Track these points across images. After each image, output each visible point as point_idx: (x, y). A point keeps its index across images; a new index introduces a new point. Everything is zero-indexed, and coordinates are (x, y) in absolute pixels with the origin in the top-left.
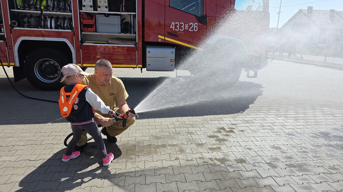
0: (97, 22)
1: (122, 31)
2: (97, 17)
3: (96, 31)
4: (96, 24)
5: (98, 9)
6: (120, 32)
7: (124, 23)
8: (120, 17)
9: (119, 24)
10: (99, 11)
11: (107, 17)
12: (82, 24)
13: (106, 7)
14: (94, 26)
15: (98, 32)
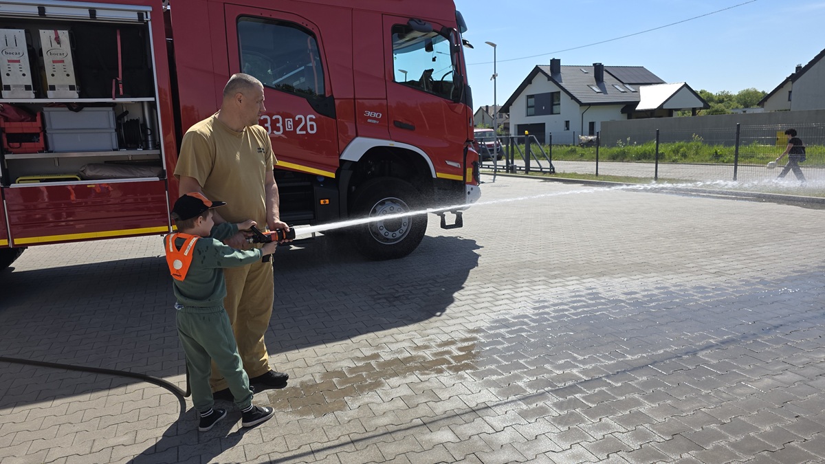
0: (48, 127)
1: (122, 144)
2: (46, 114)
3: (46, 149)
4: (45, 132)
5: (50, 93)
6: (115, 148)
7: (124, 124)
8: (114, 110)
9: (110, 128)
10: (52, 97)
11: (77, 112)
12: (4, 134)
13: (71, 88)
14: (40, 138)
15: (51, 152)
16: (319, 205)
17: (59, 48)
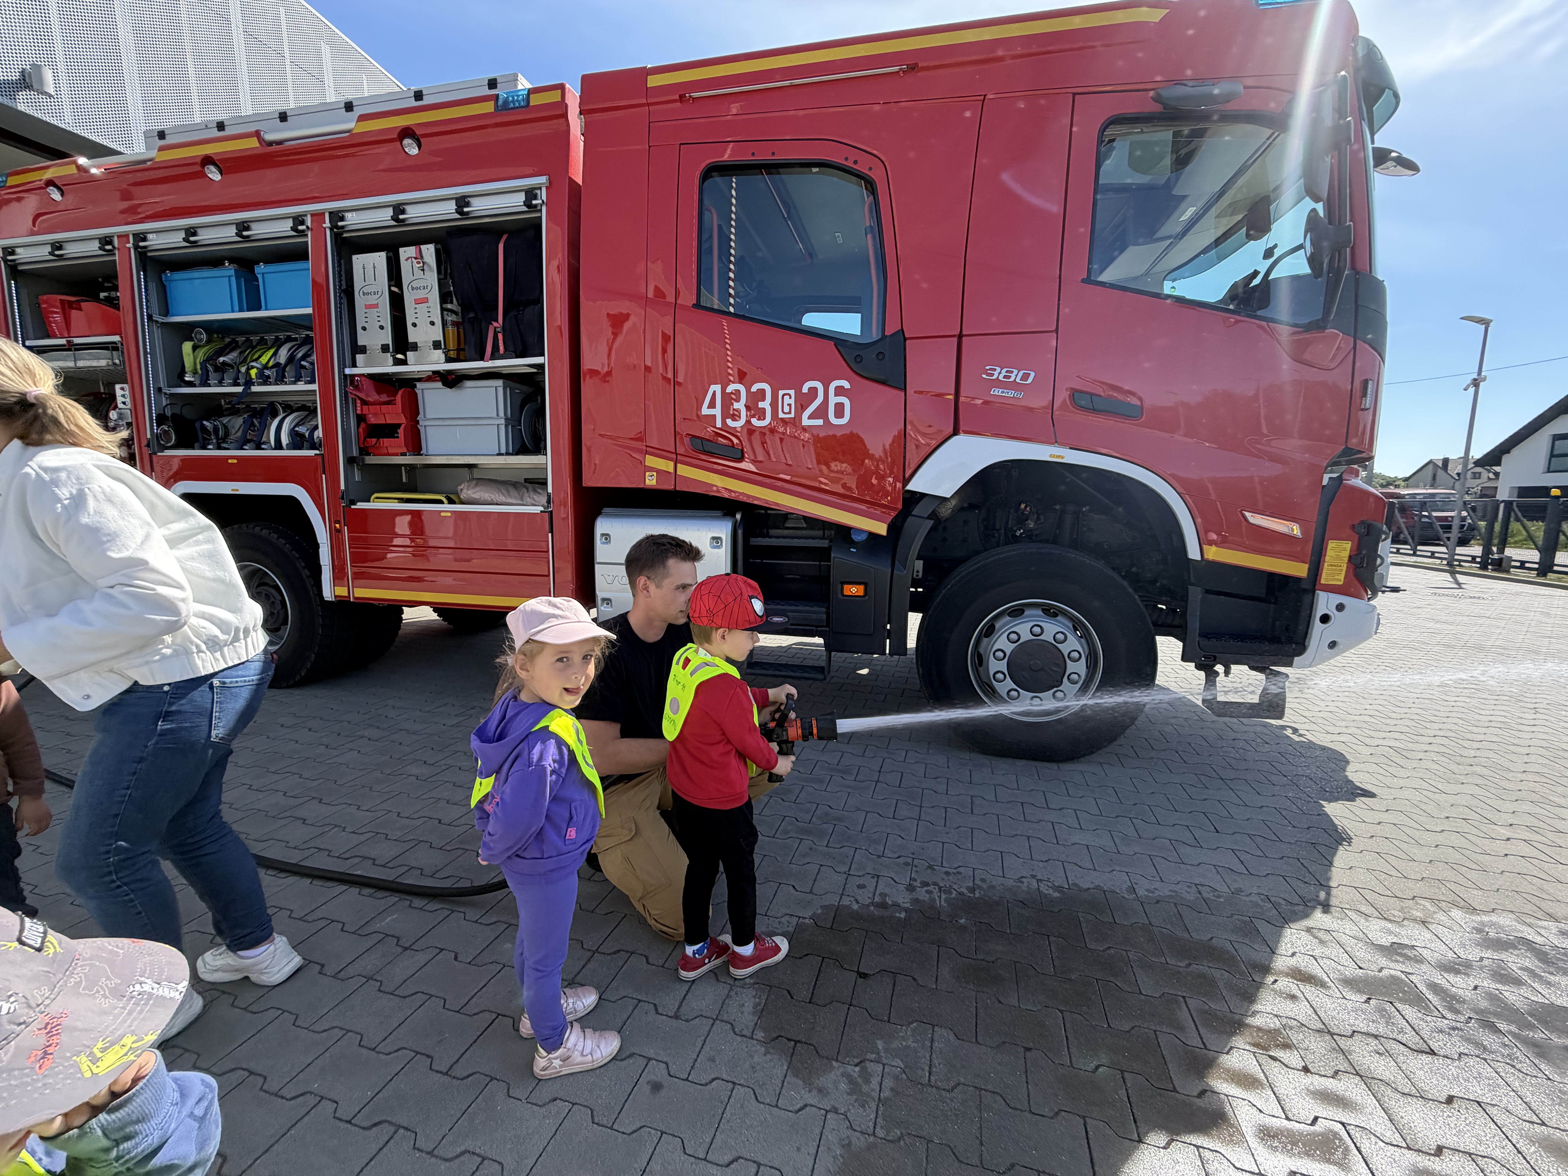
0: (421, 415)
2: (419, 392)
3: (416, 449)
4: (416, 422)
5: (411, 355)
6: (504, 451)
9: (499, 418)
10: (412, 363)
11: (451, 388)
12: (363, 425)
13: (436, 345)
14: (401, 431)
15: (421, 455)
16: (840, 596)
17: (422, 276)
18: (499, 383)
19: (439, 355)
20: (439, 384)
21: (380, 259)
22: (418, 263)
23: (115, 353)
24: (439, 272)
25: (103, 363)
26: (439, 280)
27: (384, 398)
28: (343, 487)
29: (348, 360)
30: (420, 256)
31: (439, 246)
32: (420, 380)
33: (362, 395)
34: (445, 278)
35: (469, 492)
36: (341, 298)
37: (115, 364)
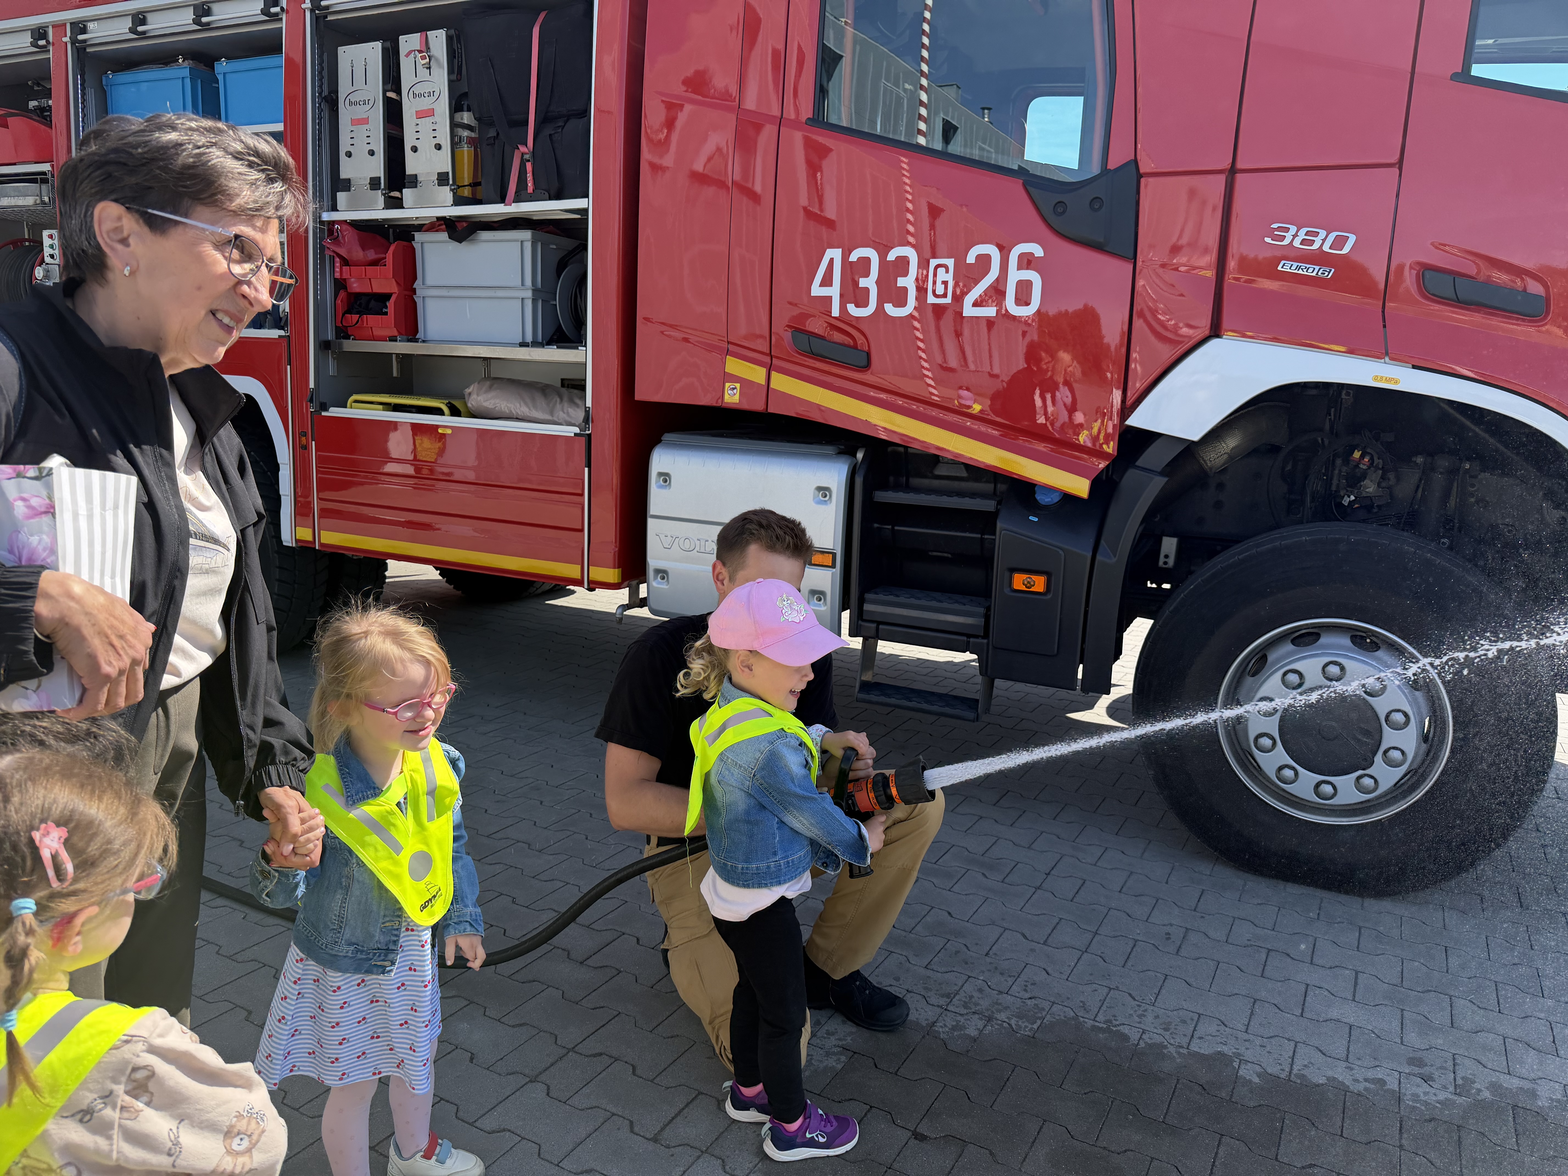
2: (418, 247)
3: (410, 333)
4: (412, 291)
5: (407, 194)
9: (523, 288)
10: (410, 206)
11: (460, 242)
12: (342, 294)
13: (442, 179)
14: (391, 304)
15: (416, 341)
16: (1007, 591)
17: (428, 78)
18: (526, 235)
19: (446, 194)
20: (444, 236)
21: (373, 51)
22: (423, 58)
23: (44, 187)
24: (450, 72)
25: (29, 201)
26: (450, 82)
27: (371, 255)
28: (312, 385)
29: (327, 203)
30: (426, 47)
31: (452, 32)
32: (420, 228)
33: (342, 252)
34: (459, 80)
35: (479, 398)
36: (321, 110)
37: (43, 202)
